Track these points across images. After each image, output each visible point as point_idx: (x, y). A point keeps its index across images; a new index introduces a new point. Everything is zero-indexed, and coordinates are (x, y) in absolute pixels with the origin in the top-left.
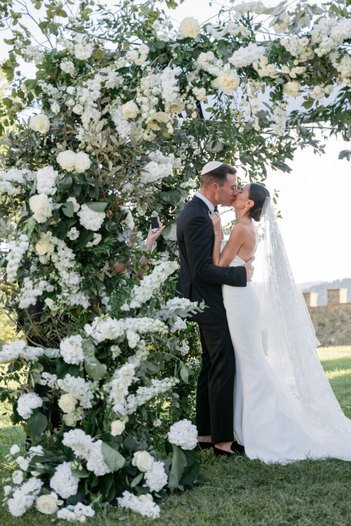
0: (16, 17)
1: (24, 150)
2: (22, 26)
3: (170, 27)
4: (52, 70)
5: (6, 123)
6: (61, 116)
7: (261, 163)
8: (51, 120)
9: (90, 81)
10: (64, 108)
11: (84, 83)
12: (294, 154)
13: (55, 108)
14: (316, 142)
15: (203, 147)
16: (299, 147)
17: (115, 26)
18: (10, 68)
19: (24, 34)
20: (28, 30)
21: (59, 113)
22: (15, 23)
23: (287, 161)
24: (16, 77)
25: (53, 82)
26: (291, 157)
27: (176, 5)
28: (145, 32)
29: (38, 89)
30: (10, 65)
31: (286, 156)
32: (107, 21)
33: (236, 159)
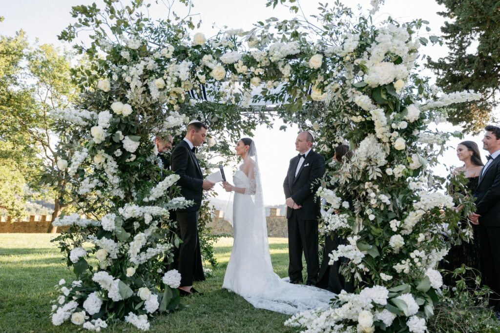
0: (98, 23)
1: (94, 101)
2: (101, 29)
3: (189, 39)
4: (117, 56)
5: (86, 85)
6: (118, 83)
7: (238, 130)
8: (112, 85)
9: (138, 64)
10: (121, 78)
11: (134, 65)
12: (257, 127)
13: (115, 77)
14: (269, 122)
15: (206, 117)
16: (259, 124)
17: (155, 33)
18: (91, 52)
19: (102, 34)
20: (106, 32)
21: (118, 81)
22: (97, 26)
23: (252, 131)
24: (95, 58)
25: (115, 63)
26: (254, 129)
27: (194, 27)
28: (174, 41)
29: (107, 67)
30: (92, 50)
31: (251, 128)
32: (151, 29)
33: (224, 127)
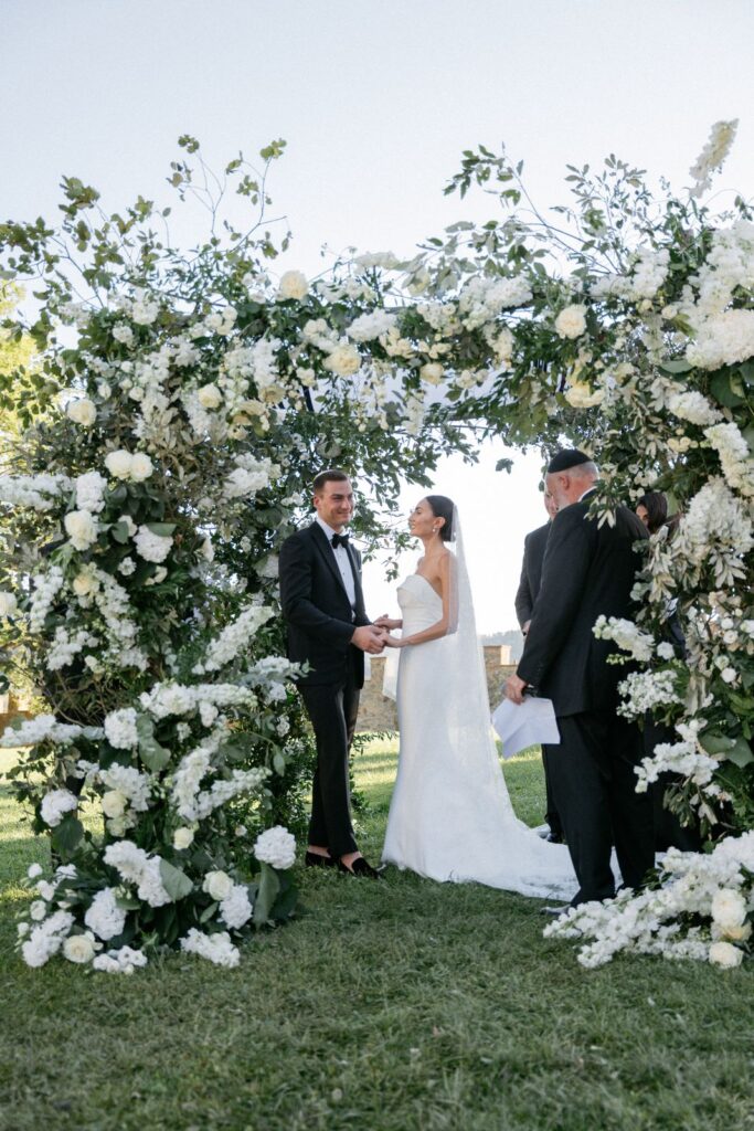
0: (51, 261)
1: (60, 448)
2: (59, 274)
3: (267, 283)
4: (102, 338)
5: (35, 410)
6: (112, 403)
7: (392, 473)
8: (98, 408)
9: (154, 354)
10: (117, 391)
11: (146, 358)
12: (437, 462)
13: (105, 390)
14: (468, 446)
15: (313, 449)
16: (444, 453)
17: (190, 280)
18: (41, 333)
19: (63, 286)
20: (69, 280)
21: (110, 398)
22: (49, 269)
23: (428, 472)
24: (50, 346)
25: (102, 354)
26: (433, 467)
27: (276, 253)
28: (233, 289)
29: (81, 364)
30: (41, 329)
31: (426, 465)
32: (179, 272)
33: (358, 467)
